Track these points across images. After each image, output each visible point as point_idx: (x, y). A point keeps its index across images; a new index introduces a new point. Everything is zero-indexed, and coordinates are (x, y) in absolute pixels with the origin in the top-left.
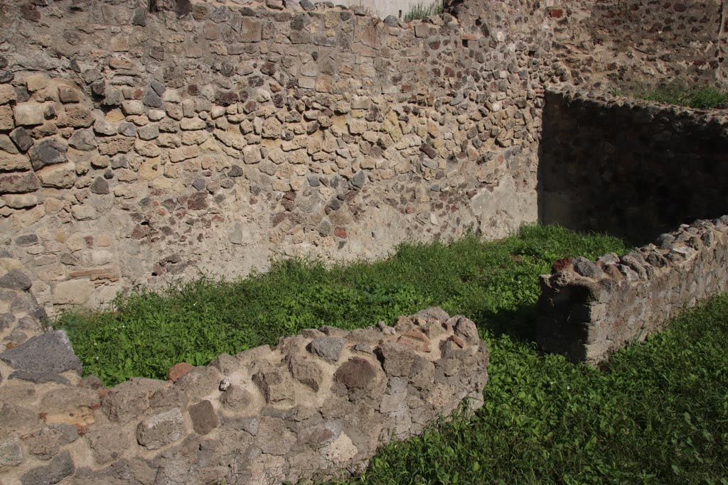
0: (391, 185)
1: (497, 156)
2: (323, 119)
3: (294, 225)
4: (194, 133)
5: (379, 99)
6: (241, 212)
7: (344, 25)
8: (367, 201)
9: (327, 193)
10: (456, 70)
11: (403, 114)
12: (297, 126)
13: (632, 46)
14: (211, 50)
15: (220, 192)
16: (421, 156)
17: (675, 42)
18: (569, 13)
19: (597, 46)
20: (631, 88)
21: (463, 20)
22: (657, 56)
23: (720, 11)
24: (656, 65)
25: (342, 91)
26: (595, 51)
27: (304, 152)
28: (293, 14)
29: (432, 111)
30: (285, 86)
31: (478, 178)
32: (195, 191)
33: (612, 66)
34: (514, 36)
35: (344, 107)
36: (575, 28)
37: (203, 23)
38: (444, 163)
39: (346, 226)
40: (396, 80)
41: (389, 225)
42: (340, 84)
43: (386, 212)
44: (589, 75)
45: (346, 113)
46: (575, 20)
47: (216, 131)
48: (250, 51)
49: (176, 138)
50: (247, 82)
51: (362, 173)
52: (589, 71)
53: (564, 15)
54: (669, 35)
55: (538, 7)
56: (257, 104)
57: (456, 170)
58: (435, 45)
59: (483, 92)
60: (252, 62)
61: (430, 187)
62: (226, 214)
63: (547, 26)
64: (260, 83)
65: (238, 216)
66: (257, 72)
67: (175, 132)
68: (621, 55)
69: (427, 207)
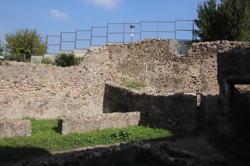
0: (57, 103)
1: (89, 98)
2: (40, 88)
3: (30, 110)
4: (7, 89)
5: (55, 84)
6: (17, 106)
7: (46, 68)
8: (50, 106)
9: (39, 103)
10: (77, 78)
11: (61, 87)
12: (33, 89)
13: (126, 73)
14: (13, 73)
15: (12, 101)
16: (66, 97)
17: (136, 73)
18: (112, 65)
19: (118, 73)
20: (126, 83)
21: (80, 67)
22: (132, 76)
23: (145, 66)
24: (132, 78)
25: (44, 82)
26: (118, 74)
27: (34, 94)
28: (33, 66)
29: (70, 87)
30: (31, 80)
31: (83, 103)
32: (6, 100)
33: (122, 78)
34: (96, 70)
35: (45, 85)
36: (113, 69)
37: (12, 67)
38: (72, 99)
39: (43, 111)
40: (59, 80)
41: (56, 112)
42: (44, 80)
43: (55, 108)
44: (116, 80)
45: (46, 86)
46: (113, 67)
47: (12, 89)
48: (22, 73)
49: (3, 89)
50: (21, 79)
51: (49, 100)
52: (117, 79)
53: (111, 66)
54: (134, 71)
55: (104, 64)
56: (23, 84)
57: (76, 101)
58: (71, 72)
59: (85, 83)
60: (23, 75)
61: (68, 104)
62: (13, 106)
63: (107, 68)
64: (24, 79)
65: (15, 106)
66: (24, 77)
67: (3, 88)
68: (124, 75)
69: (67, 109)
